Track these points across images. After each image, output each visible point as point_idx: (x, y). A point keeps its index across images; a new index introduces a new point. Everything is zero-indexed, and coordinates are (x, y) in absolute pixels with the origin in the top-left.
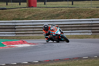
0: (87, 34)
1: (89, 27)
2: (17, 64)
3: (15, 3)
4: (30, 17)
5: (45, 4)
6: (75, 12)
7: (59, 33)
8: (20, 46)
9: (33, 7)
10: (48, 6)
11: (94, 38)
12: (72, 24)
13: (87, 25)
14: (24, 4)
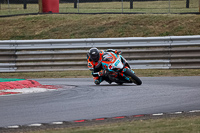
0: (161, 67)
1: (166, 53)
2: (20, 127)
3: (15, 6)
4: (46, 34)
5: (75, 7)
6: (136, 23)
7: (121, 66)
8: (26, 91)
9: (51, 12)
10: (81, 11)
11: (175, 74)
12: (131, 48)
13: (161, 49)
14: (34, 7)
